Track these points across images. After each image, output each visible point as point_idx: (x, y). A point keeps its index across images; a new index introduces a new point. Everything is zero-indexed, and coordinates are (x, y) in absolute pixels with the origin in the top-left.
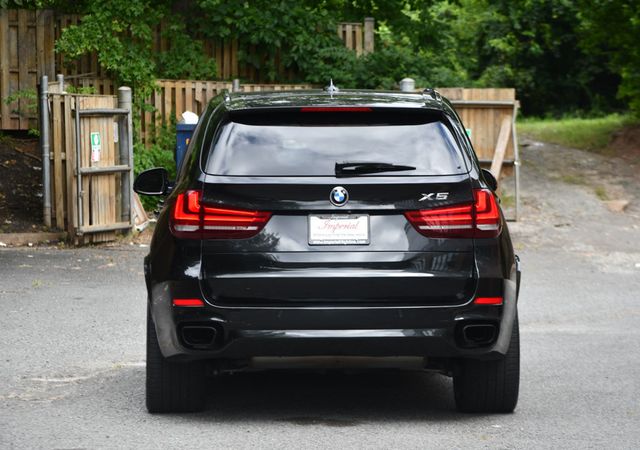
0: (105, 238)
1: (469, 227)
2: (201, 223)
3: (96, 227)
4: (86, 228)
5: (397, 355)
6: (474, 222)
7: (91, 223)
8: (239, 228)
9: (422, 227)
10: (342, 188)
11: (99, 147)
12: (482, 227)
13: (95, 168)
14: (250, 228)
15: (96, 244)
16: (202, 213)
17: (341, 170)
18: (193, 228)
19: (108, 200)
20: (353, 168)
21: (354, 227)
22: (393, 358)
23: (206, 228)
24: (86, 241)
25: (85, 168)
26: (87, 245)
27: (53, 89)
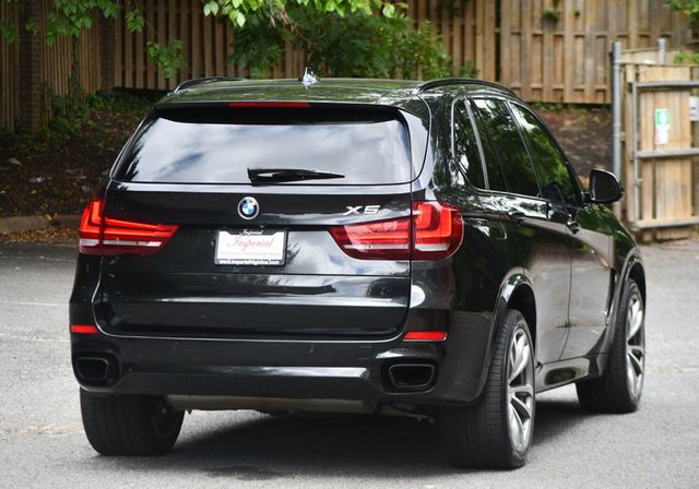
0: (674, 235)
1: (406, 247)
2: (101, 237)
3: (661, 221)
4: (648, 221)
5: (322, 398)
6: (411, 241)
7: (654, 216)
8: (141, 244)
9: (347, 247)
10: (252, 199)
11: (667, 127)
12: (420, 247)
13: (661, 152)
14: (151, 244)
15: (661, 241)
16: (103, 226)
17: (256, 177)
18: (93, 242)
19: (679, 189)
20: (270, 175)
21: (269, 244)
22: (318, 401)
23: (106, 242)
24: (647, 237)
25: (647, 151)
26: (647, 244)
27: (627, 59)
